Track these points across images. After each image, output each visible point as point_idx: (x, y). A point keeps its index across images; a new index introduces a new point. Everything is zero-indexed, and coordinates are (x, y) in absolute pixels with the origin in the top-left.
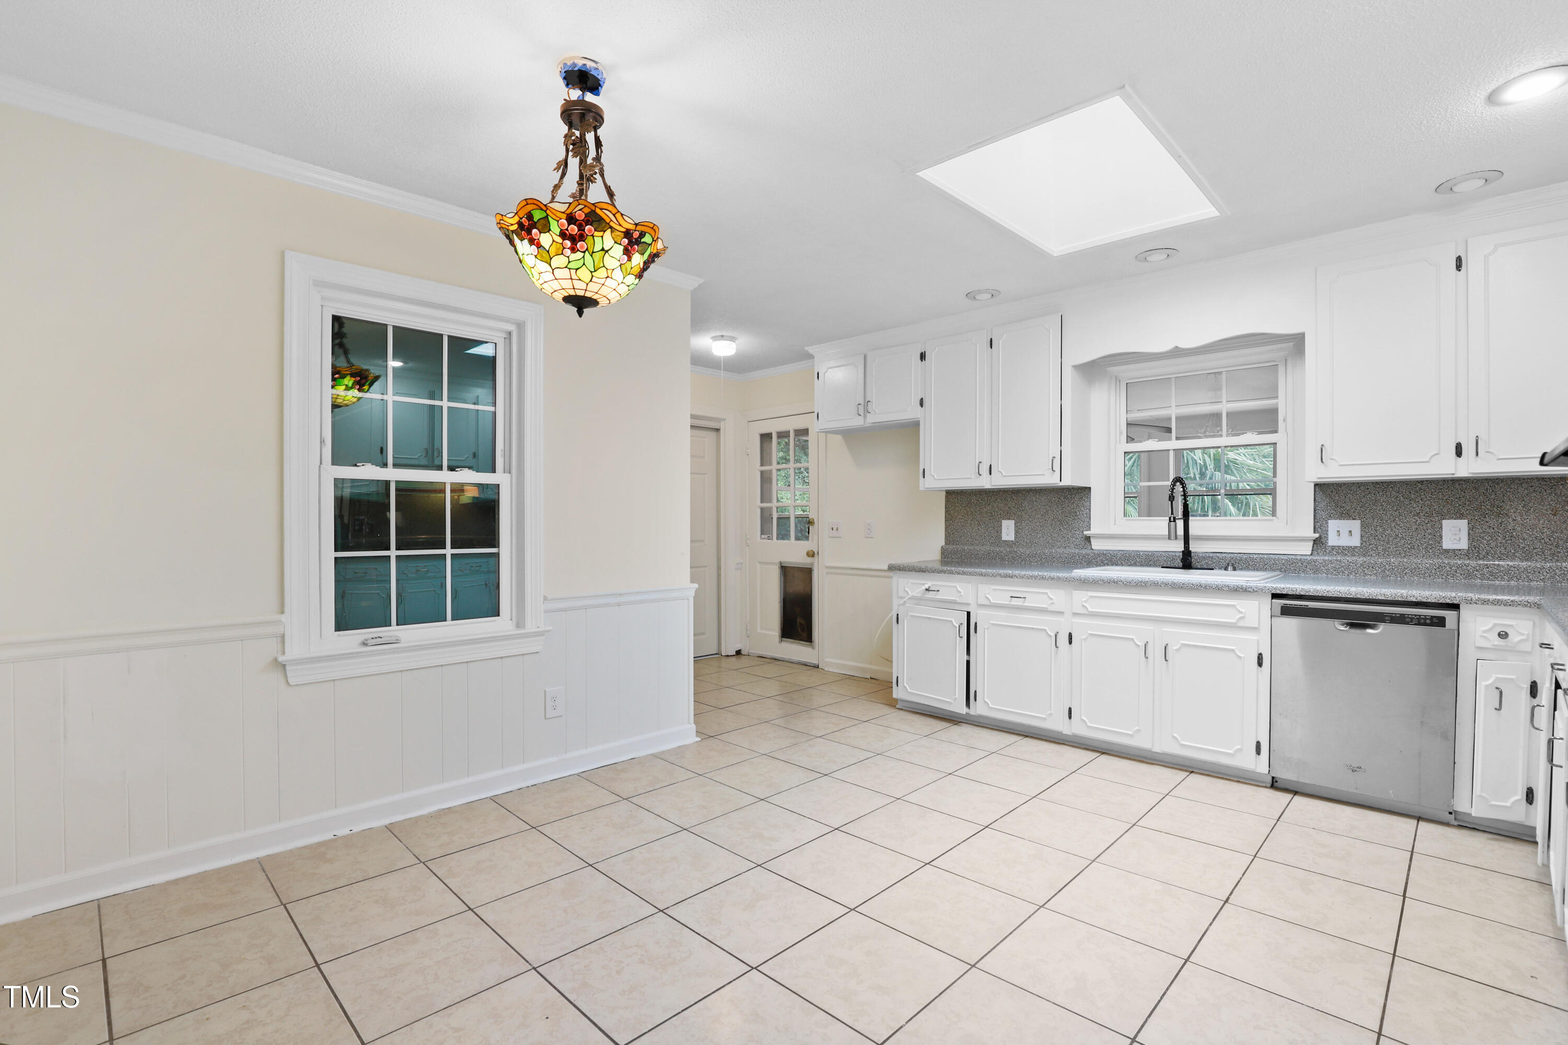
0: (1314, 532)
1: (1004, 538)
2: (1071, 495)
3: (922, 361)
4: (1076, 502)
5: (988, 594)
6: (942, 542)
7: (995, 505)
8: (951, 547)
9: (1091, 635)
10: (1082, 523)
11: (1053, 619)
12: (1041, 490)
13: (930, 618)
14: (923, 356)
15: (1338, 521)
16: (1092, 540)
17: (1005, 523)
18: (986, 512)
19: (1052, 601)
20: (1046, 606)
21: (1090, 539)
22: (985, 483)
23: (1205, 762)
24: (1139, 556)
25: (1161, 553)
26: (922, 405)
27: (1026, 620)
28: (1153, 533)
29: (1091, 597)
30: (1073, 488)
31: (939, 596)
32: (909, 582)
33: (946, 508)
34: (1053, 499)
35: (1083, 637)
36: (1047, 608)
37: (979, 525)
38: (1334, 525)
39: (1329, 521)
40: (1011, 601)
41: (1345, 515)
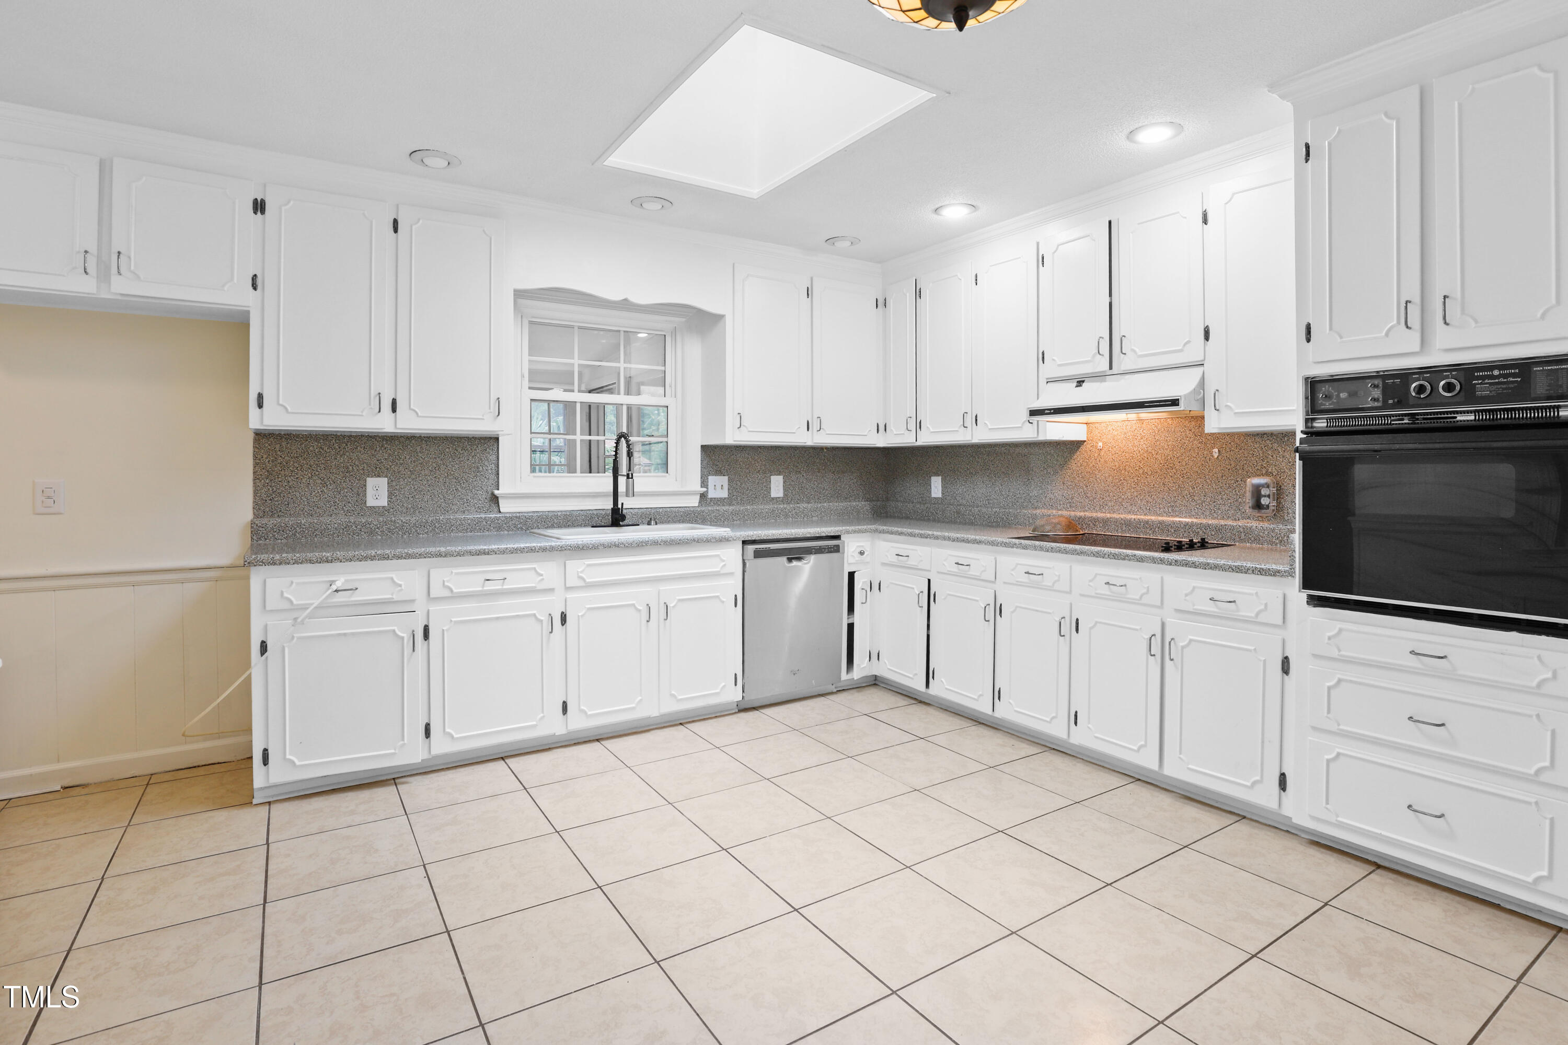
0: (701, 487)
1: (371, 502)
2: (471, 445)
3: (255, 213)
4: (478, 455)
5: (448, 581)
6: (249, 515)
7: (354, 456)
8: (270, 522)
9: (589, 609)
10: (486, 480)
11: (540, 599)
12: (429, 438)
13: (345, 634)
14: (259, 206)
15: (714, 477)
16: (501, 501)
17: (371, 482)
18: (338, 467)
19: (541, 577)
20: (534, 585)
21: (498, 499)
22: (385, 424)
23: (688, 711)
24: (557, 517)
25: (578, 512)
26: (255, 287)
27: (505, 607)
28: (573, 491)
29: (589, 565)
30: (473, 437)
31: (357, 597)
32: (292, 582)
33: (255, 457)
34: (447, 450)
35: (580, 614)
36: (535, 587)
37: (324, 485)
38: (712, 479)
39: (710, 477)
40: (483, 586)
41: (719, 472)
